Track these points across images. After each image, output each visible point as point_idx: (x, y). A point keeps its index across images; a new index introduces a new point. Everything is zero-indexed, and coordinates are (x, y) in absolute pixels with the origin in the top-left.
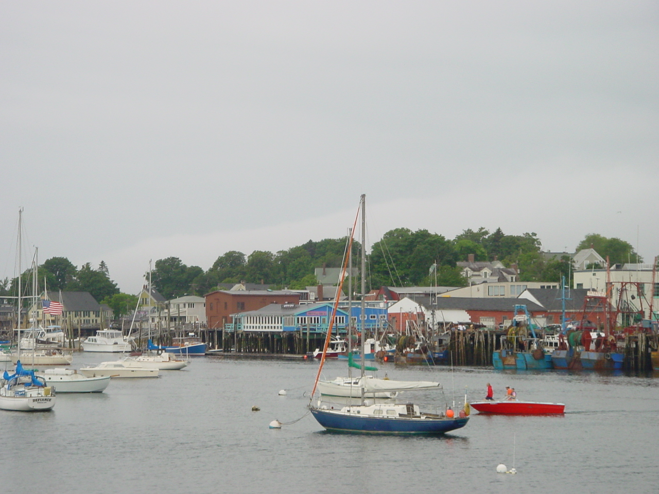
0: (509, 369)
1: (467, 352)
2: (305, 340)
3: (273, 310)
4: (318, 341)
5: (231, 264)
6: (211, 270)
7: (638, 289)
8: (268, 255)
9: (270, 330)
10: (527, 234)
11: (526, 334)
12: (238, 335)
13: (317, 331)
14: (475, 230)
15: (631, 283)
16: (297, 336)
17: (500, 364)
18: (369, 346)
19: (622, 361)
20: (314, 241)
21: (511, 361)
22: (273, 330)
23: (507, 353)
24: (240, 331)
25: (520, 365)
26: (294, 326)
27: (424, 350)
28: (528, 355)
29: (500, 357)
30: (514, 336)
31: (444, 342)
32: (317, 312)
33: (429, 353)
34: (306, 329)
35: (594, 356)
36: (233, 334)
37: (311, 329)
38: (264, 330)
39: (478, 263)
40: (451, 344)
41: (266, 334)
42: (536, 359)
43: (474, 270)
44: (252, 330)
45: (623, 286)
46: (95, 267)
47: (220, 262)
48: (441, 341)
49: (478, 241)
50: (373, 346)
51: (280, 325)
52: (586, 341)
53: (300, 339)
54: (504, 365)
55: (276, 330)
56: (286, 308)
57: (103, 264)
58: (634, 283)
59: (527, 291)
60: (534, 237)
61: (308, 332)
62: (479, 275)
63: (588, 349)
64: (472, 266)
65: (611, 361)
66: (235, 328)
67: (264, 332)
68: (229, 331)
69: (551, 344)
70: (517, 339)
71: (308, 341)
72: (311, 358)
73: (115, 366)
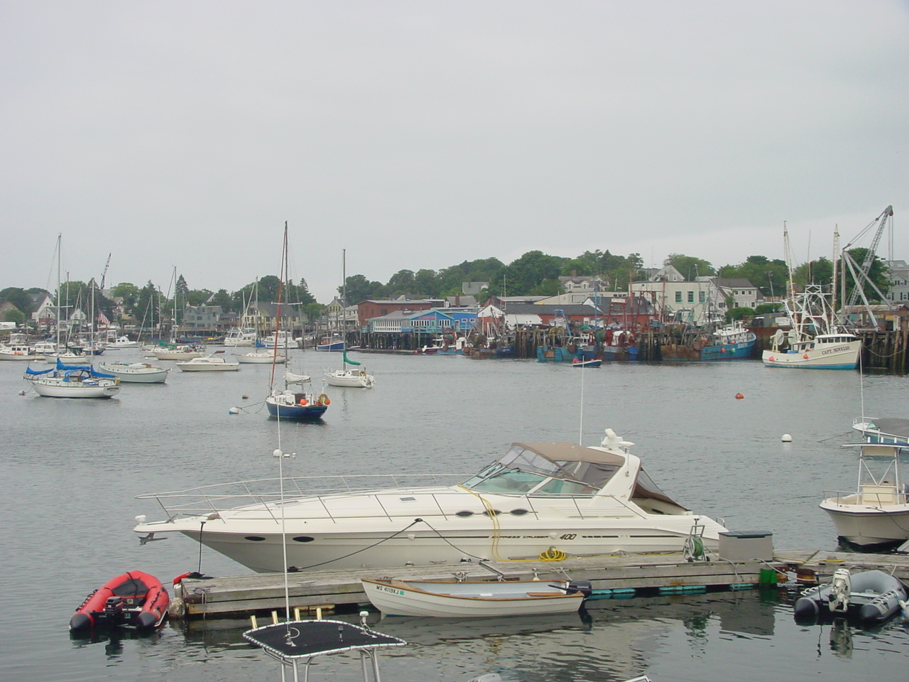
0: (551, 361)
1: (527, 348)
2: (417, 339)
3: (397, 315)
4: (428, 340)
5: (403, 280)
6: (388, 284)
7: (653, 296)
8: (431, 272)
9: (392, 331)
10: (633, 255)
11: (563, 333)
12: (370, 335)
13: (427, 332)
14: (593, 252)
15: (647, 291)
16: (411, 336)
17: (543, 357)
18: (461, 343)
19: (636, 353)
20: (468, 261)
21: (551, 354)
22: (395, 331)
23: (549, 348)
24: (372, 332)
25: (557, 358)
26: (409, 328)
27: (493, 345)
28: (564, 350)
29: (543, 351)
30: (554, 335)
31: (512, 340)
32: (426, 317)
33: (498, 348)
34: (417, 330)
35: (614, 350)
36: (367, 334)
37: (422, 330)
38: (388, 331)
39: (579, 277)
40: (516, 340)
41: (390, 334)
42: (571, 353)
43: (576, 283)
44: (380, 331)
45: (641, 294)
46: (297, 283)
47: (395, 278)
48: (509, 339)
49: (594, 260)
50: (463, 343)
51: (399, 327)
52: (609, 338)
53: (413, 338)
54: (545, 357)
55: (397, 331)
56: (405, 314)
57: (303, 281)
58: (649, 292)
59: (589, 299)
60: (638, 257)
61: (419, 332)
62: (580, 287)
63: (610, 345)
64: (574, 280)
65: (628, 353)
66: (368, 330)
67: (388, 333)
68: (364, 332)
69: (585, 340)
70: (556, 337)
71: (419, 339)
72: (420, 352)
73: (202, 361)
